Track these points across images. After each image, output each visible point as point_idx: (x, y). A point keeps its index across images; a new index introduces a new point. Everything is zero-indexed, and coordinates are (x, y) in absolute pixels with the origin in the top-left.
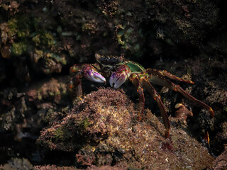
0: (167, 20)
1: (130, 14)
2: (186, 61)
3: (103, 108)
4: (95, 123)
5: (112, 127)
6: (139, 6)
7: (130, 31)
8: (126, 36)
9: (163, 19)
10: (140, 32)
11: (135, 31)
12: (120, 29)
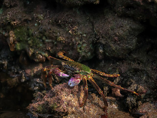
0: (106, 43)
1: (85, 35)
2: (118, 63)
3: (66, 96)
4: (61, 106)
5: (70, 108)
6: (91, 31)
7: (85, 45)
8: (82, 48)
9: (103, 42)
10: (91, 46)
11: (88, 45)
12: (79, 44)
